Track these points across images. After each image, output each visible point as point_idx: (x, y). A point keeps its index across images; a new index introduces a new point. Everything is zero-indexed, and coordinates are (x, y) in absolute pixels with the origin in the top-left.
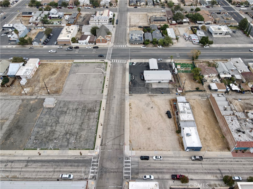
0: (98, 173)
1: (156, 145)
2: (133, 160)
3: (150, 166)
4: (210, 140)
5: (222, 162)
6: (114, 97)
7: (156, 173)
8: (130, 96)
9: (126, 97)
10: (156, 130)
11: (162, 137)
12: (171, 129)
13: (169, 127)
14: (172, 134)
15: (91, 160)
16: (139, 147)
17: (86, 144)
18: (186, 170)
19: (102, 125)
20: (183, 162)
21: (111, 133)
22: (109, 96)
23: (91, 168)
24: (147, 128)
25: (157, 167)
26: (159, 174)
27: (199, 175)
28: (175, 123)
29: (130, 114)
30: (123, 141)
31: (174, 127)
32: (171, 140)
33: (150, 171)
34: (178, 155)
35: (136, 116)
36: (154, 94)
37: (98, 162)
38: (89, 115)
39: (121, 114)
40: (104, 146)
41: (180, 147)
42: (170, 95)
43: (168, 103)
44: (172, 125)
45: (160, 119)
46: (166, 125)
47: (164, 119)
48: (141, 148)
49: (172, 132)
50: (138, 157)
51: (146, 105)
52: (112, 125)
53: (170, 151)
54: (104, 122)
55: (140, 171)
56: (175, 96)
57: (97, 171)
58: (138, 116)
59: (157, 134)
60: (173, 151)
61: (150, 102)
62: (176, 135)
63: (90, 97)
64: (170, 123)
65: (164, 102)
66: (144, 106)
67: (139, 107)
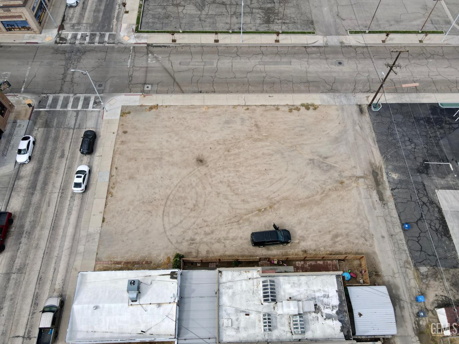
0: (72, 47)
1: (131, 178)
2: (89, 114)
3: (62, 156)
6: (340, 63)
7: (35, 173)
8: (356, 109)
9: (350, 94)
10: (194, 184)
11: (163, 202)
12: (198, 238)
14: (174, 241)
16: (129, 130)
17: (154, 18)
18: (21, 270)
19: (217, 41)
20: (54, 261)
21: (188, 64)
22: (339, 50)
23: (86, 33)
24: (206, 154)
25: (53, 175)
26: (30, 180)
29: (264, 105)
30: (157, 92)
31: (208, 252)
32: (147, 232)
33: (47, 155)
34: (81, 248)
35: (256, 125)
37: (100, 43)
38: (252, 13)
40: (145, 50)
41: (112, 263)
42: (404, 263)
43: (344, 246)
44: (219, 244)
45: (248, 202)
46: (218, 220)
47: (247, 216)
48: (126, 134)
49: (184, 241)
50: (98, 127)
51: (318, 157)
52: (218, 64)
53: (103, 221)
54: (227, 45)
55: (53, 131)
56: (405, 289)
57: (76, 44)
58: (257, 129)
59: (175, 185)
60: (99, 232)
61: (338, 171)
62: (166, 254)
63: (325, 9)
64: (228, 237)
65: (346, 229)
66: (314, 151)
67: (301, 135)
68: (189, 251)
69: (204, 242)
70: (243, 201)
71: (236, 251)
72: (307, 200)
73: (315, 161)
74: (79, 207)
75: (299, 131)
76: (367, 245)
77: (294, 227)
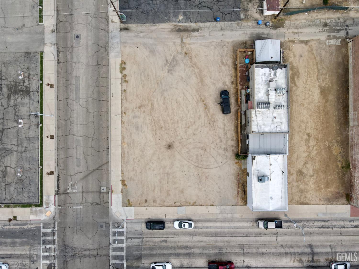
0: (59, 258)
1: (182, 192)
2: (129, 229)
3: (165, 241)
4: (311, 176)
5: (322, 229)
6: (77, 37)
7: (178, 256)
8: (124, 33)
9: (110, 34)
10: (187, 150)
11: (200, 169)
12: (223, 146)
13: (221, 141)
14: (225, 161)
15: (38, 229)
16: (144, 198)
17: (22, 193)
18: (242, 248)
19: (52, 137)
20: (237, 230)
21: (79, 160)
22: (62, 35)
23: (41, 249)
24: (164, 143)
25: (180, 244)
26: (184, 258)
27: (265, 258)
28: (237, 127)
29: (122, 101)
30: (108, 181)
31: (232, 140)
32: (219, 177)
33: (165, 252)
34: (229, 216)
35: (140, 107)
36: (194, 25)
37: (54, 235)
38: (15, 106)
39: (99, 100)
40: (63, 196)
41: (238, 196)
42: (239, 26)
43: (229, 59)
44: (227, 134)
45: (200, 115)
46: (212, 134)
47: (209, 116)
48: (148, 200)
49: (225, 155)
50: (141, 221)
51: (167, 66)
52: (79, 135)
53: (213, 205)
54: (56, 128)
55: (144, 252)
56: (253, 29)
57: (55, 255)
58: (143, 107)
59: (188, 162)
60: (219, 207)
61: (177, 54)
62: (233, 165)
63: (9, 39)
64: (223, 128)
65: (218, 56)
66: (161, 69)
67: (148, 76)
68: (232, 151)
69: (226, 143)
70: (199, 118)
71: (232, 123)
72: (198, 78)
73: (169, 69)
74: (203, 222)
75: (144, 77)
76: (228, 45)
77: (217, 88)
